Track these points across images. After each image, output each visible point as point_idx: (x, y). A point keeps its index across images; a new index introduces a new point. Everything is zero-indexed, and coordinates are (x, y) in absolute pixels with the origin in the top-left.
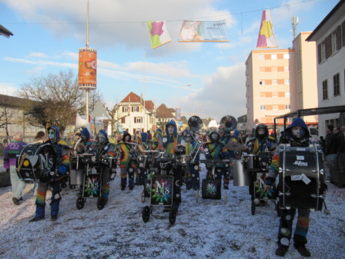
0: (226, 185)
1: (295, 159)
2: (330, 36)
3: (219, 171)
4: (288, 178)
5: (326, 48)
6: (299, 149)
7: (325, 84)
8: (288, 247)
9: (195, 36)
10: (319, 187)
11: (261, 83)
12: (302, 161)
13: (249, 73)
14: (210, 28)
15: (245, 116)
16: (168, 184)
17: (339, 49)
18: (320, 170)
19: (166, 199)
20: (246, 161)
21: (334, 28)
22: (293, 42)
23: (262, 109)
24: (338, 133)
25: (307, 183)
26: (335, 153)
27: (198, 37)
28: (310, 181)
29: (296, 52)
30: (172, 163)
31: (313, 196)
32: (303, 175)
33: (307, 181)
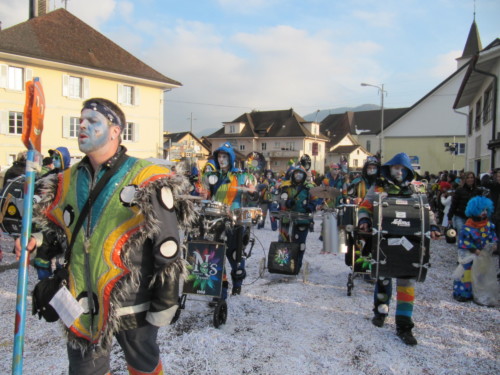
1: (394, 218)
6: (399, 202)
12: (403, 220)
16: (215, 257)
18: (426, 232)
19: (211, 285)
25: (408, 249)
28: (412, 246)
30: (225, 220)
31: (416, 265)
32: (404, 238)
33: (408, 246)
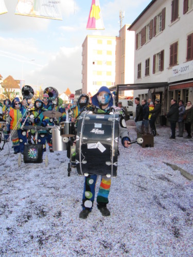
0: (51, 149)
2: (145, 28)
3: (42, 136)
4: (84, 147)
5: (142, 37)
6: (98, 117)
7: (139, 66)
8: (91, 208)
9: (32, 11)
10: (113, 155)
11: (94, 63)
12: (99, 129)
13: (85, 54)
14: (46, 5)
15: (81, 90)
17: (151, 39)
18: (115, 138)
20: (63, 128)
21: (148, 22)
22: (120, 31)
23: (94, 84)
24: (145, 105)
25: (102, 151)
26: (141, 120)
27: (34, 12)
28: (105, 149)
29: (121, 40)
31: (108, 163)
32: (99, 143)
33: (102, 149)
